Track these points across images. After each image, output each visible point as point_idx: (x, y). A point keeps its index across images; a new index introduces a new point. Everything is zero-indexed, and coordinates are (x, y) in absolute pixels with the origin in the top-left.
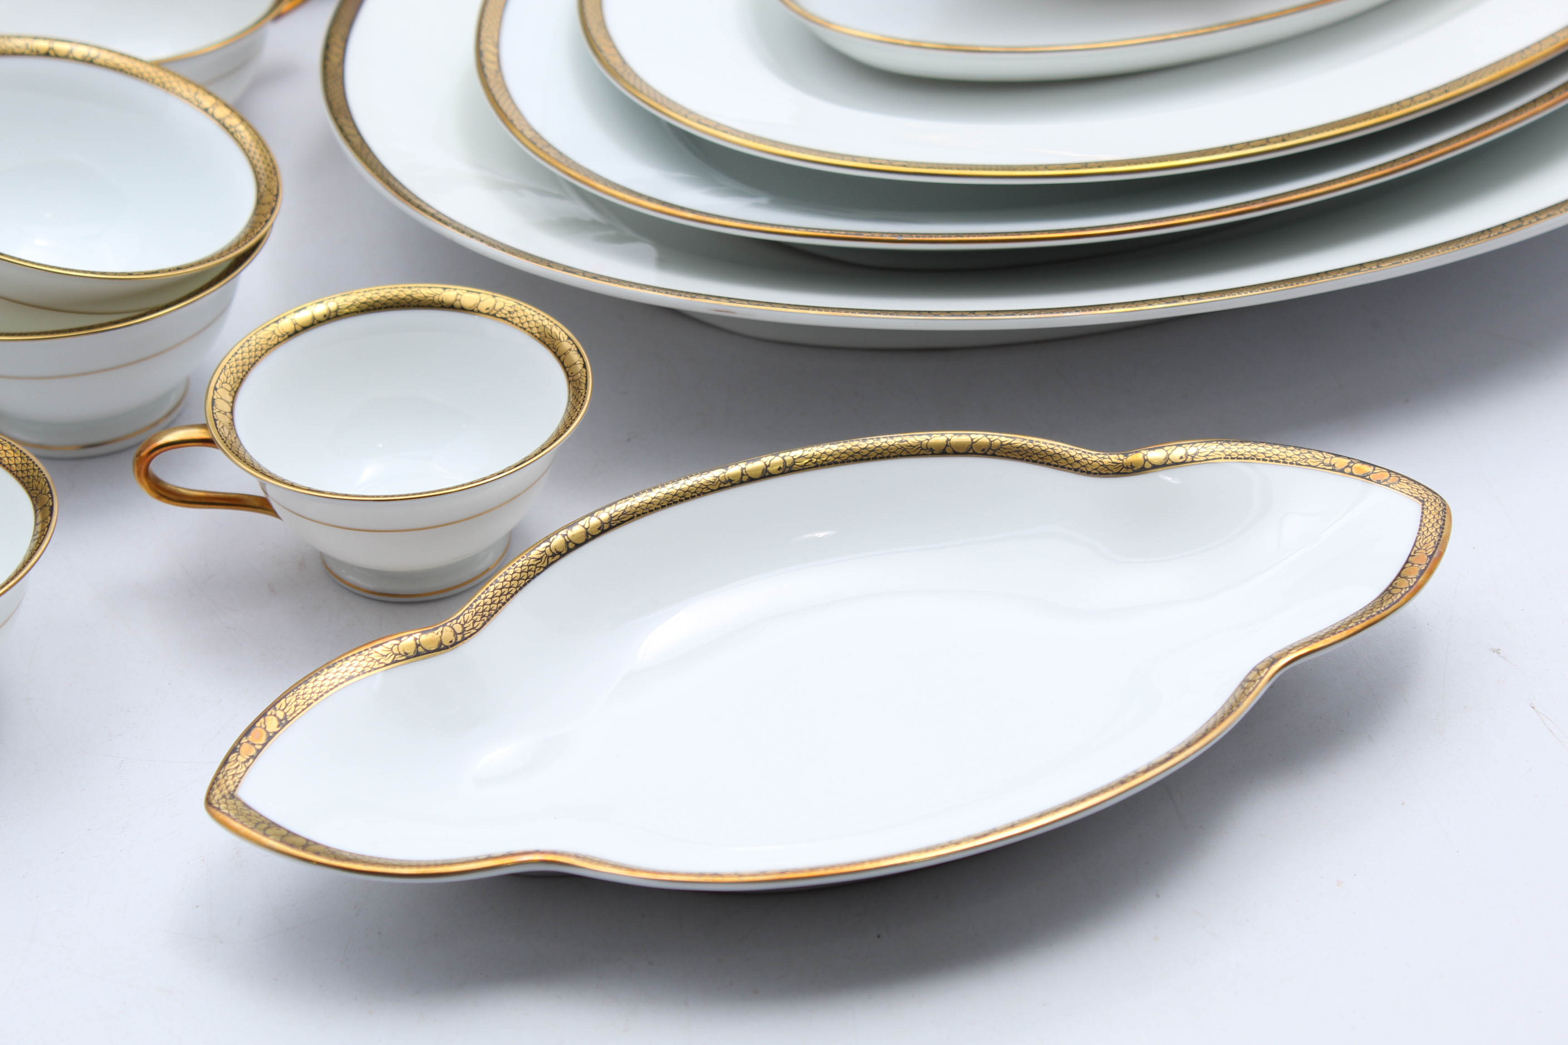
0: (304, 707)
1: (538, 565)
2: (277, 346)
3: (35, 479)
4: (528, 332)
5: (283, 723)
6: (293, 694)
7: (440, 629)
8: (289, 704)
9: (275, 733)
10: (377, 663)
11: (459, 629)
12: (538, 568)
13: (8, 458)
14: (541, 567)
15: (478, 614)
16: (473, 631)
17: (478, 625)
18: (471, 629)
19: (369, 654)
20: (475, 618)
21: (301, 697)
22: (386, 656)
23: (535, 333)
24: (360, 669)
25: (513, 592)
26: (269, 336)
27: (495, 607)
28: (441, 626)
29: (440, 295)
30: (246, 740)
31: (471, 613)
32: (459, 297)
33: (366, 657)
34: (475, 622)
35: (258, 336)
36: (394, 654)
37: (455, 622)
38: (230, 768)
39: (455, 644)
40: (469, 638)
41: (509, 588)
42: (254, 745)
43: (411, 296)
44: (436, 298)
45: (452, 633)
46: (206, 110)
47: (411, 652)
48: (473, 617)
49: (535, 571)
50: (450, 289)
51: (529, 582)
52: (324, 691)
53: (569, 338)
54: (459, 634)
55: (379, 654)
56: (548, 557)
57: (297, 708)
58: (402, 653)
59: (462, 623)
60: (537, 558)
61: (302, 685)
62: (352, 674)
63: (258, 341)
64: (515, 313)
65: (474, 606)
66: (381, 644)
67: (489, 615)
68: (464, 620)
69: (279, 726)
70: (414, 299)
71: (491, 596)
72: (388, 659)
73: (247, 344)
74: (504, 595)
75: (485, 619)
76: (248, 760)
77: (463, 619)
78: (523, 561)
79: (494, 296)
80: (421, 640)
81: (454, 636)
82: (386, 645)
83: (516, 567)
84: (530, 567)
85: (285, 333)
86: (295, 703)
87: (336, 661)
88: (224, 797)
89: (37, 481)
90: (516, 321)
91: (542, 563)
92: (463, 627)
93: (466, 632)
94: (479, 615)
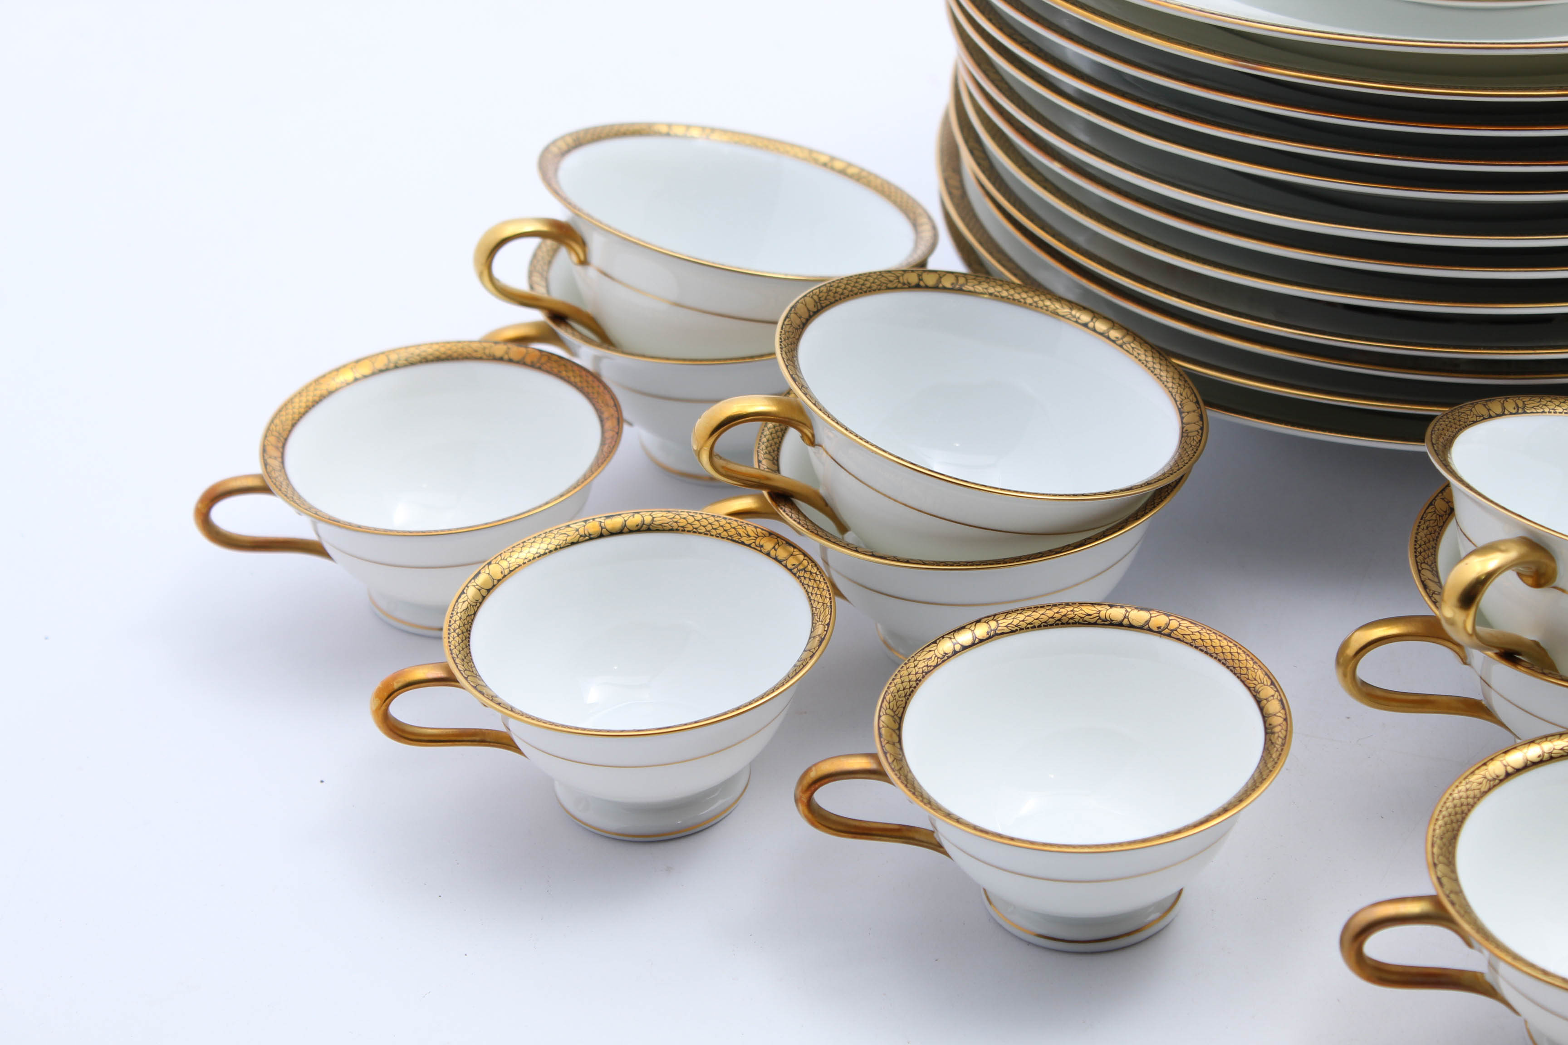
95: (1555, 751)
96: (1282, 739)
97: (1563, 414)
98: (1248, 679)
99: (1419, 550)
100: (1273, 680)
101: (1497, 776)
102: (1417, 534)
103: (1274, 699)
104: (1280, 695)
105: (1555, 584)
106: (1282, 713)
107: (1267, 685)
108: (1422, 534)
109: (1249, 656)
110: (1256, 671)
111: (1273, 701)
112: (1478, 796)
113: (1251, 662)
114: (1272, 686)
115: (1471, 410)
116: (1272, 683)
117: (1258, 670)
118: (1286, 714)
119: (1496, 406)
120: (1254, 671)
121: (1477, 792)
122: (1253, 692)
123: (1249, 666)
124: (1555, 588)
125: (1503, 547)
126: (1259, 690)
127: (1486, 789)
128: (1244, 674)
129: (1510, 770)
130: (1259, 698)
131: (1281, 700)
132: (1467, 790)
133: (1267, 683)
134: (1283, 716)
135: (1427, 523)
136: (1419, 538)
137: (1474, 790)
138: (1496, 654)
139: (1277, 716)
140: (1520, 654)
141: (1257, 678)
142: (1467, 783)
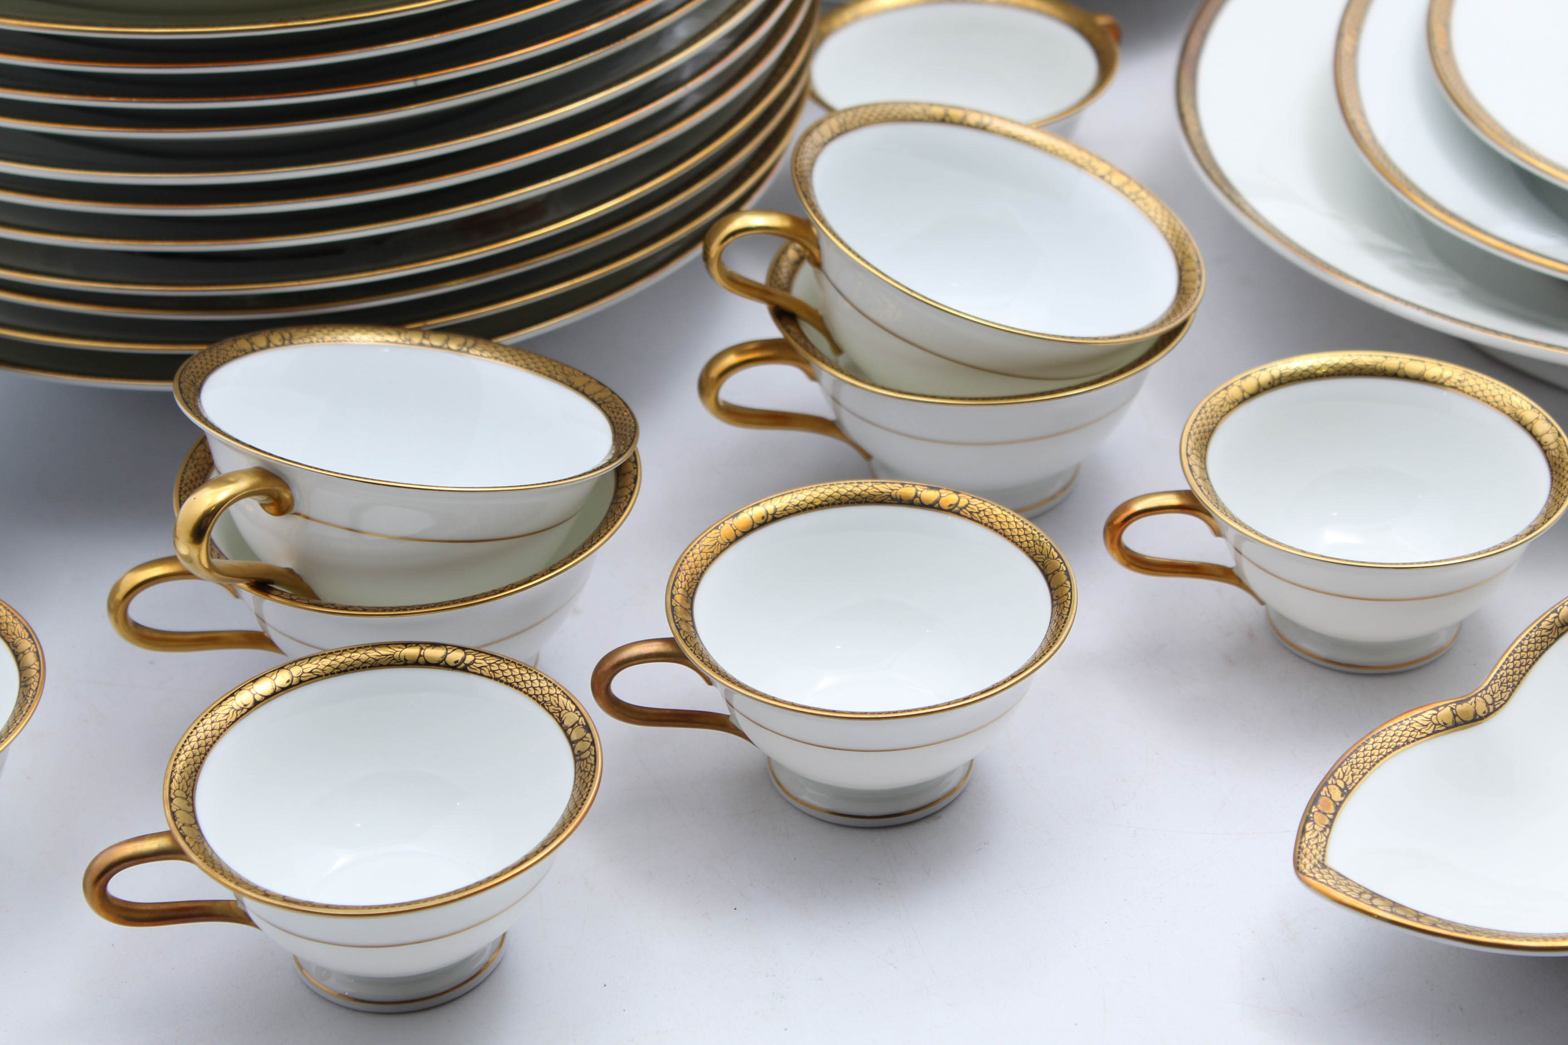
0: (1360, 776)
1: (1550, 636)
2: (1229, 413)
3: (1037, 544)
4: (1483, 401)
5: (1346, 792)
6: (1347, 763)
7: (1473, 699)
8: (1347, 774)
9: (1341, 802)
10: (1419, 733)
11: (1489, 700)
12: (1550, 640)
13: (1000, 523)
14: (1552, 638)
15: (1503, 685)
16: (1502, 702)
17: (1505, 695)
18: (1500, 700)
19: (1410, 724)
20: (1501, 689)
21: (1355, 766)
22: (1427, 725)
23: (1492, 402)
24: (1404, 739)
25: (1530, 663)
26: (1221, 403)
27: (1516, 677)
28: (1472, 696)
29: (1382, 363)
30: (1316, 809)
31: (1497, 683)
32: (1402, 366)
33: (1408, 727)
34: (1502, 692)
35: (1212, 403)
36: (1434, 724)
37: (1484, 692)
38: (1310, 837)
39: (1488, 715)
40: (1500, 709)
41: (1526, 659)
42: (1325, 814)
43: (1353, 364)
44: (1379, 365)
45: (1484, 705)
46: (1102, 177)
47: (1449, 722)
48: (1499, 688)
49: (1547, 642)
50: (1392, 357)
51: (1543, 653)
52: (1375, 761)
53: (1533, 407)
54: (1490, 705)
55: (1420, 724)
56: (1558, 628)
57: (1355, 777)
58: (1442, 723)
59: (1491, 693)
60: (1548, 628)
61: (1353, 755)
62: (1398, 744)
63: (1213, 407)
64: (1466, 381)
65: (1499, 677)
66: (1420, 714)
67: (1513, 686)
68: (1493, 691)
69: (1342, 796)
70: (1355, 367)
71: (1511, 666)
72: (1429, 729)
73: (1203, 411)
74: (1523, 666)
75: (1510, 689)
76: (1325, 830)
77: (1491, 690)
78: (1535, 632)
79: (1440, 365)
80: (1457, 709)
81: (1486, 706)
82: (1425, 715)
83: (1530, 638)
84: (1543, 638)
85: (1235, 401)
86: (1351, 773)
87: (1380, 730)
88: (1315, 866)
89: (1040, 546)
90: (1468, 389)
91: (1553, 633)
92: (1492, 697)
93: (1496, 703)
94: (1505, 686)
95: (303, 675)
96: (34, 691)
97: (332, 343)
98: (8, 634)
99: (184, 489)
100: (31, 633)
101: (245, 705)
102: (184, 473)
103: (30, 651)
104: (36, 647)
105: (295, 510)
106: (36, 665)
107: (25, 638)
108: (189, 473)
109: (9, 611)
110: (15, 625)
111: (29, 653)
112: (225, 727)
113: (11, 617)
114: (29, 639)
115: (232, 346)
116: (30, 636)
117: (17, 624)
118: (40, 666)
119: (260, 340)
120: (13, 626)
121: (223, 723)
122: (11, 646)
123: (9, 621)
124: (297, 514)
125: (232, 479)
126: (17, 644)
127: (233, 719)
128: (4, 630)
129: (258, 698)
130: (16, 652)
131: (37, 653)
132: (213, 722)
133: (25, 636)
134: (37, 668)
135: (196, 462)
136: (185, 477)
137: (220, 721)
138: (248, 584)
139: (32, 669)
140: (273, 583)
141: (16, 633)
142: (212, 716)
